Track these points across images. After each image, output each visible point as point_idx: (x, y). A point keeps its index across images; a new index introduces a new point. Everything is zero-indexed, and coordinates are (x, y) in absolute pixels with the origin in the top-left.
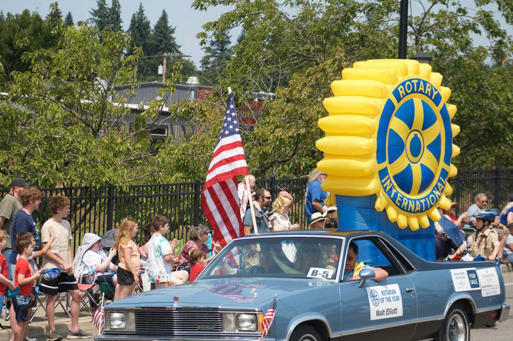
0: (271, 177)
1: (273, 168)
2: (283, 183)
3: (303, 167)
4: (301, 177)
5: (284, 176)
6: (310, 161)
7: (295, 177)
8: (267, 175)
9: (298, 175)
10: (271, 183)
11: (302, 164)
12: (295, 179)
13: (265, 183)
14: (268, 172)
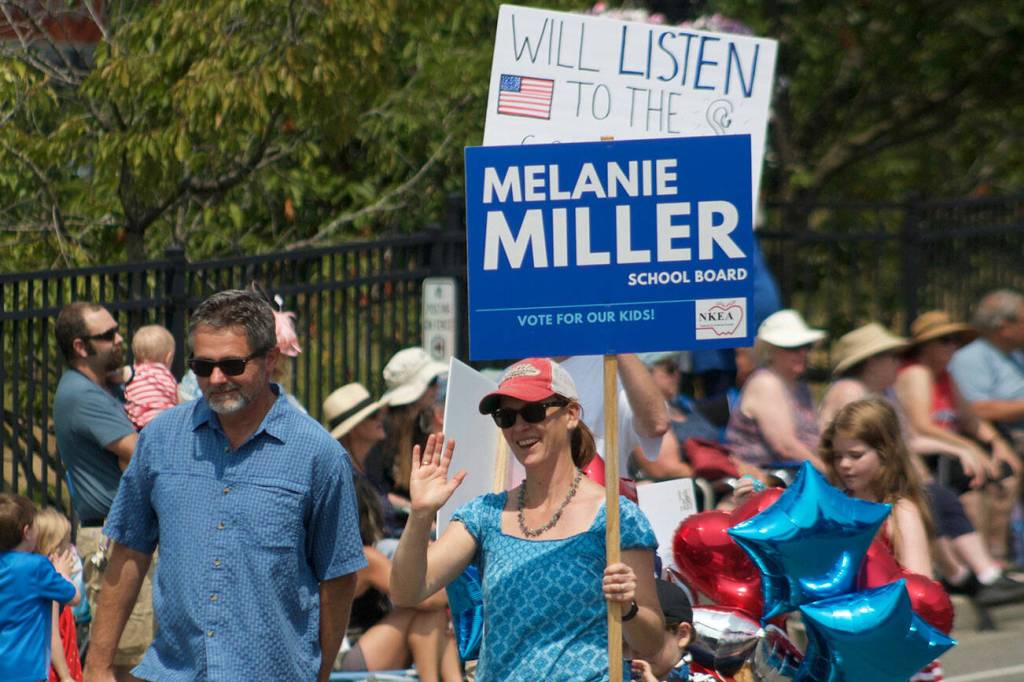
0: (169, 253)
1: (173, 213)
2: (218, 272)
3: (295, 209)
4: (289, 247)
5: (219, 247)
6: (322, 181)
7: (263, 249)
8: (152, 243)
9: (280, 239)
10: (171, 274)
11: (291, 194)
12: (263, 258)
13: (144, 276)
14: (155, 231)
